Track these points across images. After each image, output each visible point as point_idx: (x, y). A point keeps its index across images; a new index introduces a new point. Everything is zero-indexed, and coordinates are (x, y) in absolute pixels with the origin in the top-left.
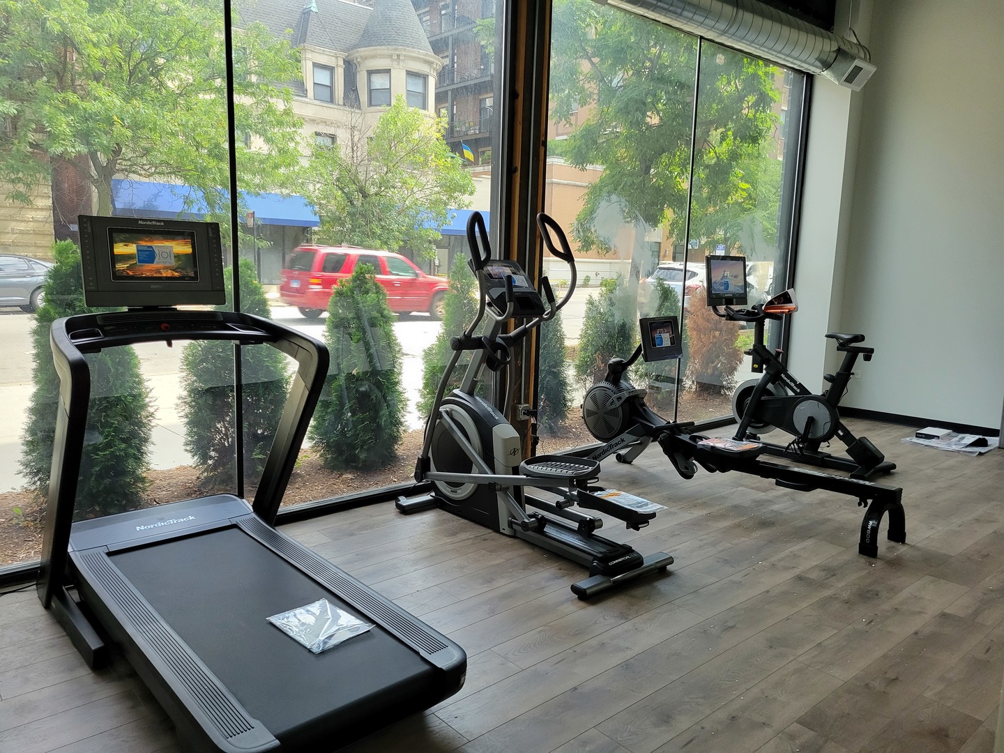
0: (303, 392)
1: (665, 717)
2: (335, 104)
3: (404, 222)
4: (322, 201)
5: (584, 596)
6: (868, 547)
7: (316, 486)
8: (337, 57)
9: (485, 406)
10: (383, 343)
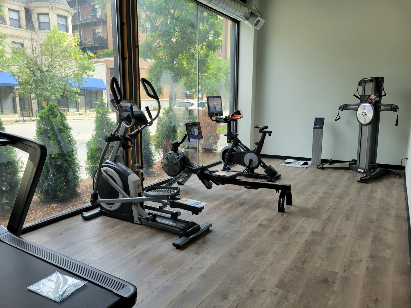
0: (33, 168)
1: (225, 297)
2: (22, 29)
3: (62, 83)
4: (19, 74)
5: (178, 247)
6: (281, 209)
7: (38, 212)
8: (21, 6)
9: (122, 166)
10: (67, 141)
